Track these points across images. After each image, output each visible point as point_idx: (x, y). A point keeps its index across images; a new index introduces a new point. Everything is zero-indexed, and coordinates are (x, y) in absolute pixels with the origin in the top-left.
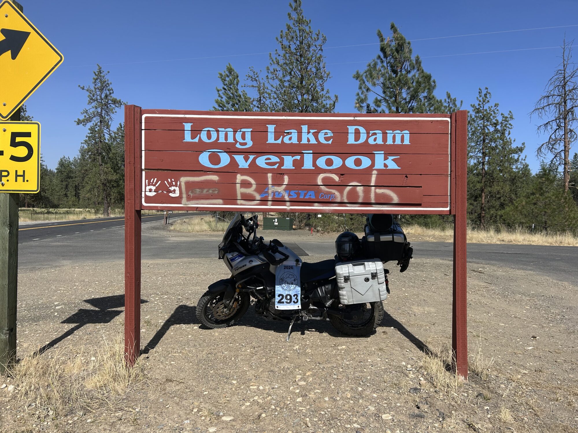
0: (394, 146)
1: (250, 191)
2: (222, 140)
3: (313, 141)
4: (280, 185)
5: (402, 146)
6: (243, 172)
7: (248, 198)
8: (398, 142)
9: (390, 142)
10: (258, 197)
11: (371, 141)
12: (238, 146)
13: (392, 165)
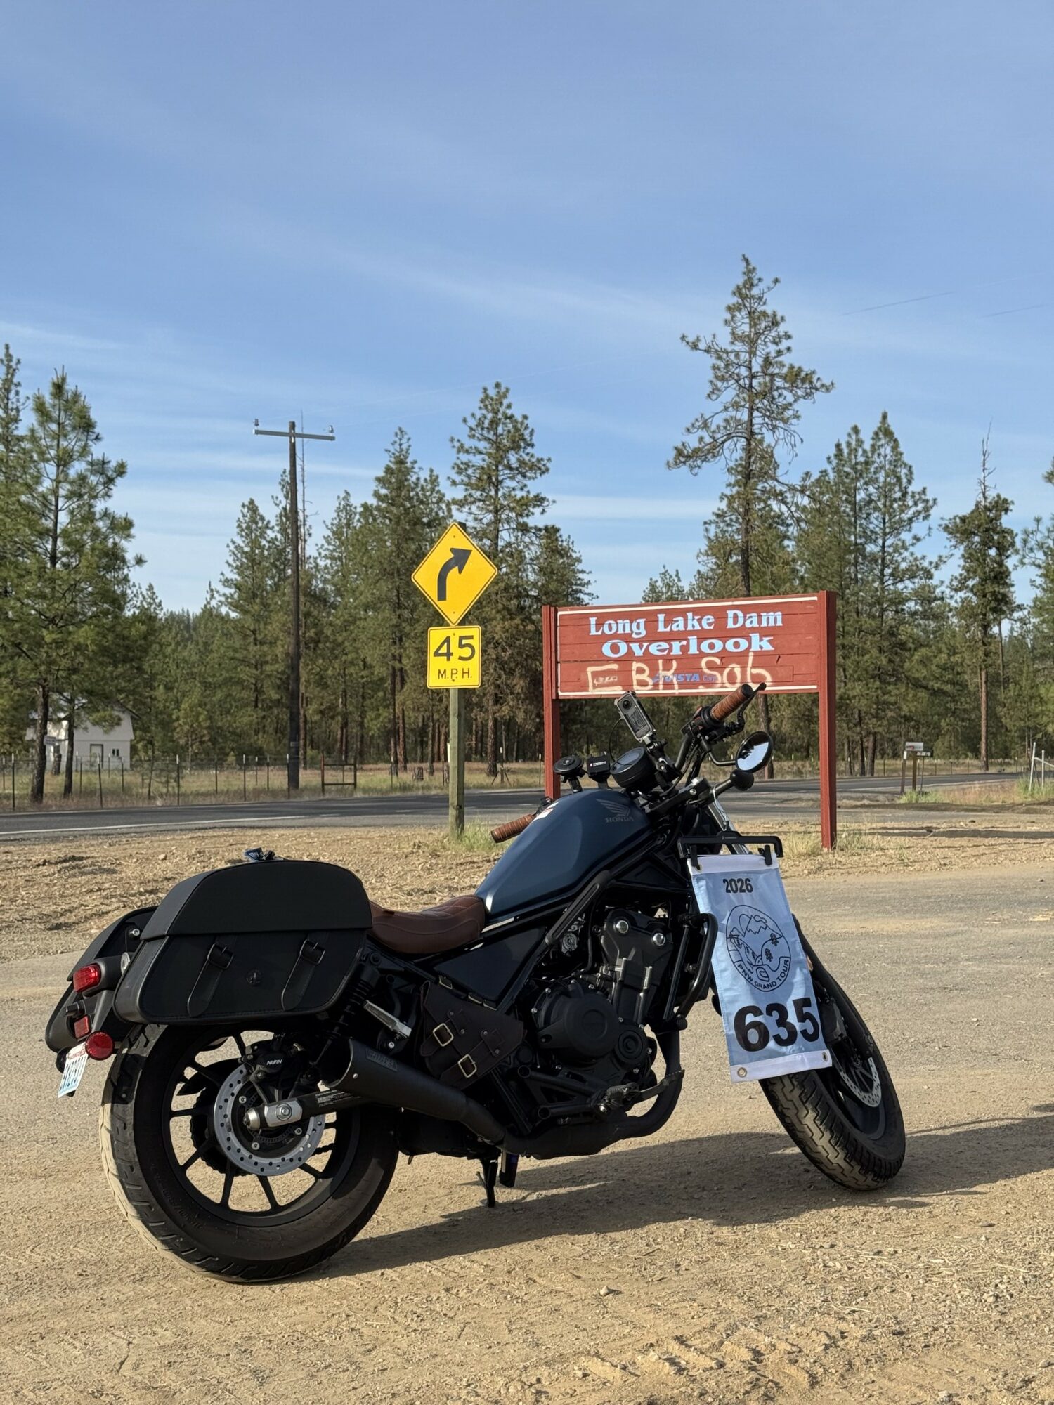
0: (768, 628)
1: (645, 677)
2: (621, 631)
3: (698, 627)
4: (669, 670)
5: (775, 628)
6: (639, 659)
7: (642, 684)
8: (772, 624)
9: (764, 624)
10: (651, 682)
11: (748, 625)
12: (634, 636)
13: (767, 646)
